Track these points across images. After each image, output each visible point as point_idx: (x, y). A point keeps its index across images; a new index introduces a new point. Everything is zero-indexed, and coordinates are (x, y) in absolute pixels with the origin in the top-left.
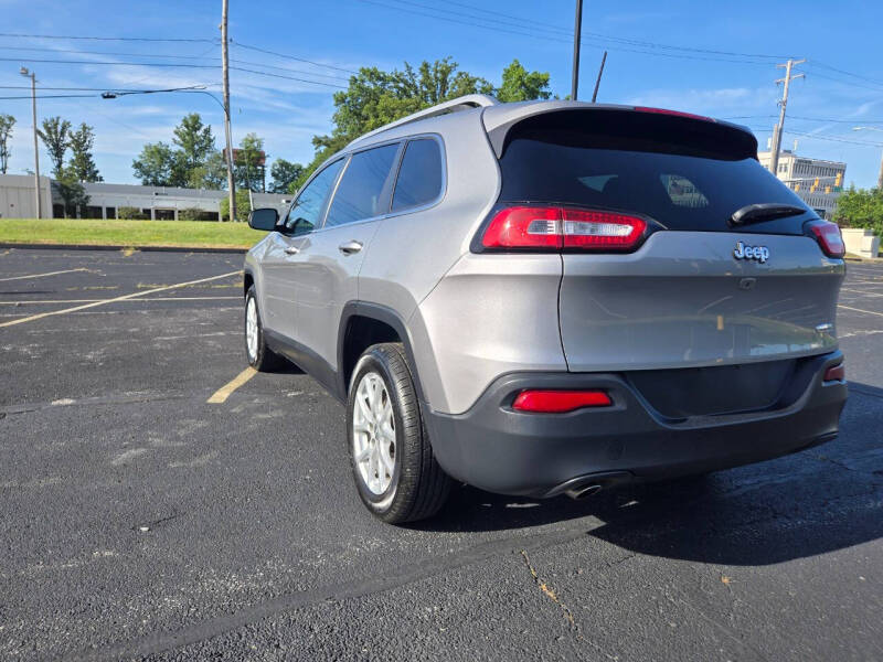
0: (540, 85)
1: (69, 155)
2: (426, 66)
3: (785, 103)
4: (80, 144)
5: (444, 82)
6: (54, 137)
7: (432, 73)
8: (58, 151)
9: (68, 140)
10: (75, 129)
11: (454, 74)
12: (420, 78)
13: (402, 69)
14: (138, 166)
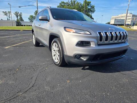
0: (89, 3)
1: (19, 17)
2: (71, 1)
3: (129, 5)
4: (20, 15)
5: (74, 3)
6: (17, 14)
7: (72, 2)
8: (17, 17)
9: (19, 15)
10: (19, 13)
11: (76, 2)
12: (71, 3)
13: (68, 1)
14: (29, 19)
